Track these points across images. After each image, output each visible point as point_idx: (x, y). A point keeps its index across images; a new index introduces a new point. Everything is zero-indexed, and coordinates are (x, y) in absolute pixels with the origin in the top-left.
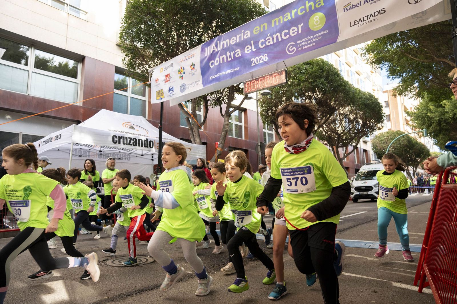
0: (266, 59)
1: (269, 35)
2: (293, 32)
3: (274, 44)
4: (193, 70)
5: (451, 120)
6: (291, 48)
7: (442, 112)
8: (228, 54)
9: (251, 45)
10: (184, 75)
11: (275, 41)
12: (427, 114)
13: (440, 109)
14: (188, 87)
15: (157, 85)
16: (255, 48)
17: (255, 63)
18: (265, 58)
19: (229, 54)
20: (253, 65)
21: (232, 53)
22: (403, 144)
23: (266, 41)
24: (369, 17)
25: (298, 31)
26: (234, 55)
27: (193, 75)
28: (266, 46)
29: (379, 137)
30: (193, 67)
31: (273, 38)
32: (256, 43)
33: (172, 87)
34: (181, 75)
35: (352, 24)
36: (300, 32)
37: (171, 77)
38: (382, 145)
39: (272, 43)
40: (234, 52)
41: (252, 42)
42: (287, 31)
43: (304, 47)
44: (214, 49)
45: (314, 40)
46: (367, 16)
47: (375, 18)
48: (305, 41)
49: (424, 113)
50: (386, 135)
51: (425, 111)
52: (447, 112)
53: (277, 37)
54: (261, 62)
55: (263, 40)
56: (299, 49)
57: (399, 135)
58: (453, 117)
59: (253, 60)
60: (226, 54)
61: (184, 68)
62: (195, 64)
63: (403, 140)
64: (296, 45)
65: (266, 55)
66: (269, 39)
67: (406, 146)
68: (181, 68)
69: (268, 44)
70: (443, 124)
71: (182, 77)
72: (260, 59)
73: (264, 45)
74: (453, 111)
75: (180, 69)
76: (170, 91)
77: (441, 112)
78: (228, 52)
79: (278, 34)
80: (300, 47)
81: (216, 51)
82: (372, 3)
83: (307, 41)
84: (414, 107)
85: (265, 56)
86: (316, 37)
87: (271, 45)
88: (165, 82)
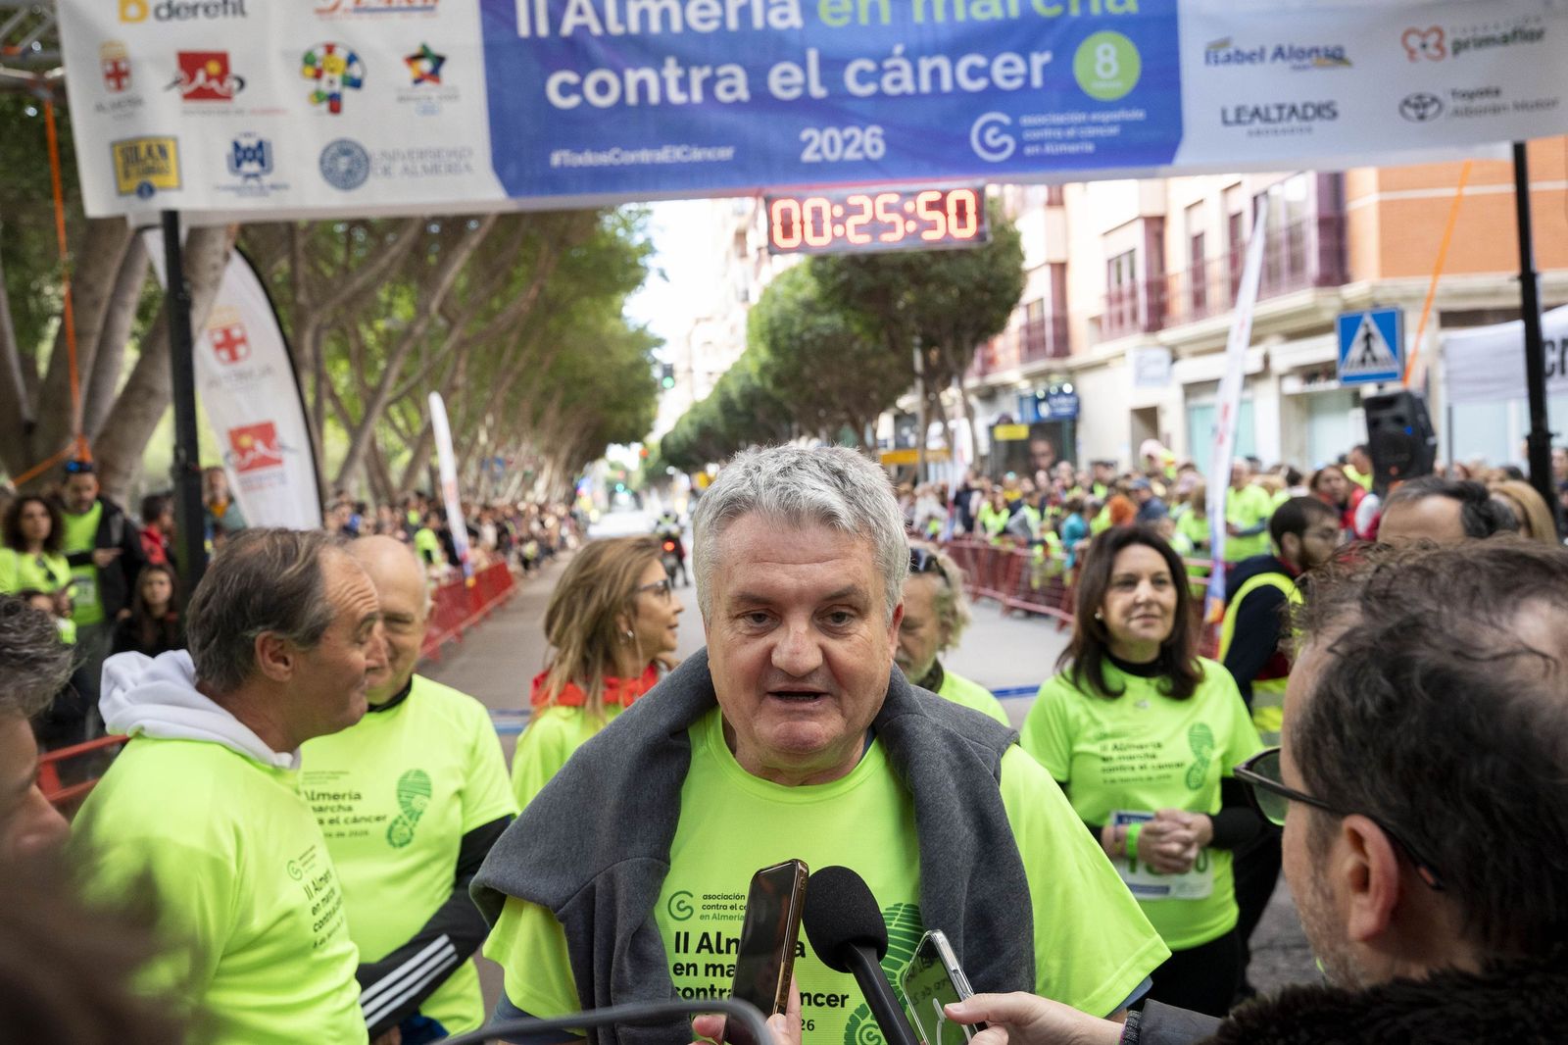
0: (875, 147)
1: (898, 49)
2: (1007, 70)
3: (918, 95)
4: (427, 85)
6: (995, 137)
8: (672, 71)
9: (803, 65)
10: (349, 96)
11: (926, 86)
14: (386, 171)
15: (118, 105)
16: (823, 82)
17: (819, 150)
18: (870, 141)
19: (680, 72)
20: (808, 156)
21: (697, 76)
23: (881, 71)
24: (1286, 112)
25: (1028, 77)
26: (709, 85)
27: (429, 110)
28: (880, 95)
30: (426, 66)
31: (916, 72)
32: (832, 66)
33: (252, 142)
34: (324, 86)
35: (1231, 116)
36: (1037, 81)
37: (242, 83)
39: (908, 86)
40: (707, 71)
41: (813, 56)
42: (980, 61)
43: (1049, 149)
44: (580, 20)
45: (1092, 132)
46: (1280, 107)
47: (1305, 124)
48: (1053, 127)
53: (935, 73)
54: (851, 154)
55: (869, 66)
56: (1029, 151)
59: (810, 140)
60: (658, 65)
61: (352, 59)
62: (439, 61)
64: (1015, 130)
65: (878, 130)
66: (897, 69)
68: (330, 49)
69: (889, 88)
71: (335, 104)
72: (847, 143)
73: (870, 89)
75: (320, 53)
76: (239, 163)
78: (671, 62)
79: (942, 62)
80: (1032, 143)
81: (596, 29)
82: (1296, 68)
83: (1064, 127)
85: (874, 135)
86: (1099, 124)
87: (904, 96)
88: (188, 96)
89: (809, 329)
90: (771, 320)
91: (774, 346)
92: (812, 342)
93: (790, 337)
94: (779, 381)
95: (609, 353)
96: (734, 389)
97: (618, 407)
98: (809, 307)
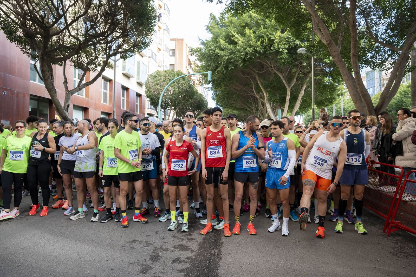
5: (242, 62)
7: (233, 49)
12: (214, 51)
13: (231, 46)
22: (182, 88)
29: (155, 77)
38: (157, 87)
49: (212, 50)
50: (164, 74)
51: (213, 47)
52: (239, 51)
57: (178, 75)
58: (244, 59)
63: (183, 83)
67: (186, 91)
70: (231, 67)
74: (245, 49)
77: (231, 49)
84: (201, 41)
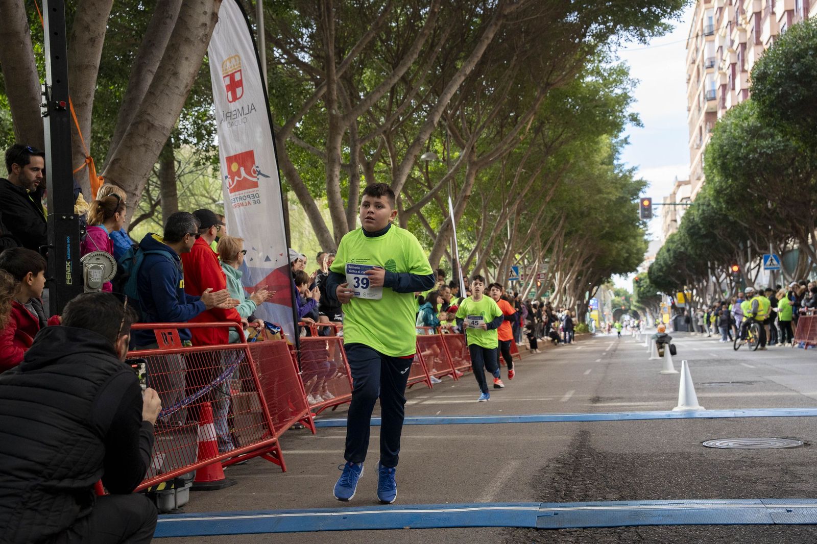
89: (754, 150)
90: (721, 147)
91: (725, 170)
92: (758, 161)
93: (738, 159)
94: (730, 201)
95: (599, 191)
96: (696, 215)
97: (610, 237)
98: (754, 132)
